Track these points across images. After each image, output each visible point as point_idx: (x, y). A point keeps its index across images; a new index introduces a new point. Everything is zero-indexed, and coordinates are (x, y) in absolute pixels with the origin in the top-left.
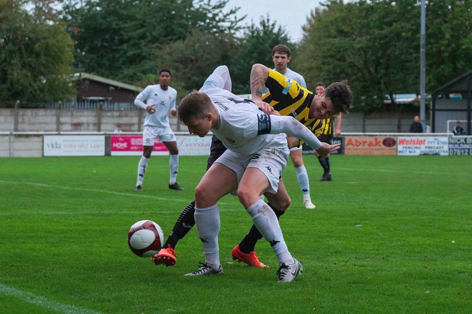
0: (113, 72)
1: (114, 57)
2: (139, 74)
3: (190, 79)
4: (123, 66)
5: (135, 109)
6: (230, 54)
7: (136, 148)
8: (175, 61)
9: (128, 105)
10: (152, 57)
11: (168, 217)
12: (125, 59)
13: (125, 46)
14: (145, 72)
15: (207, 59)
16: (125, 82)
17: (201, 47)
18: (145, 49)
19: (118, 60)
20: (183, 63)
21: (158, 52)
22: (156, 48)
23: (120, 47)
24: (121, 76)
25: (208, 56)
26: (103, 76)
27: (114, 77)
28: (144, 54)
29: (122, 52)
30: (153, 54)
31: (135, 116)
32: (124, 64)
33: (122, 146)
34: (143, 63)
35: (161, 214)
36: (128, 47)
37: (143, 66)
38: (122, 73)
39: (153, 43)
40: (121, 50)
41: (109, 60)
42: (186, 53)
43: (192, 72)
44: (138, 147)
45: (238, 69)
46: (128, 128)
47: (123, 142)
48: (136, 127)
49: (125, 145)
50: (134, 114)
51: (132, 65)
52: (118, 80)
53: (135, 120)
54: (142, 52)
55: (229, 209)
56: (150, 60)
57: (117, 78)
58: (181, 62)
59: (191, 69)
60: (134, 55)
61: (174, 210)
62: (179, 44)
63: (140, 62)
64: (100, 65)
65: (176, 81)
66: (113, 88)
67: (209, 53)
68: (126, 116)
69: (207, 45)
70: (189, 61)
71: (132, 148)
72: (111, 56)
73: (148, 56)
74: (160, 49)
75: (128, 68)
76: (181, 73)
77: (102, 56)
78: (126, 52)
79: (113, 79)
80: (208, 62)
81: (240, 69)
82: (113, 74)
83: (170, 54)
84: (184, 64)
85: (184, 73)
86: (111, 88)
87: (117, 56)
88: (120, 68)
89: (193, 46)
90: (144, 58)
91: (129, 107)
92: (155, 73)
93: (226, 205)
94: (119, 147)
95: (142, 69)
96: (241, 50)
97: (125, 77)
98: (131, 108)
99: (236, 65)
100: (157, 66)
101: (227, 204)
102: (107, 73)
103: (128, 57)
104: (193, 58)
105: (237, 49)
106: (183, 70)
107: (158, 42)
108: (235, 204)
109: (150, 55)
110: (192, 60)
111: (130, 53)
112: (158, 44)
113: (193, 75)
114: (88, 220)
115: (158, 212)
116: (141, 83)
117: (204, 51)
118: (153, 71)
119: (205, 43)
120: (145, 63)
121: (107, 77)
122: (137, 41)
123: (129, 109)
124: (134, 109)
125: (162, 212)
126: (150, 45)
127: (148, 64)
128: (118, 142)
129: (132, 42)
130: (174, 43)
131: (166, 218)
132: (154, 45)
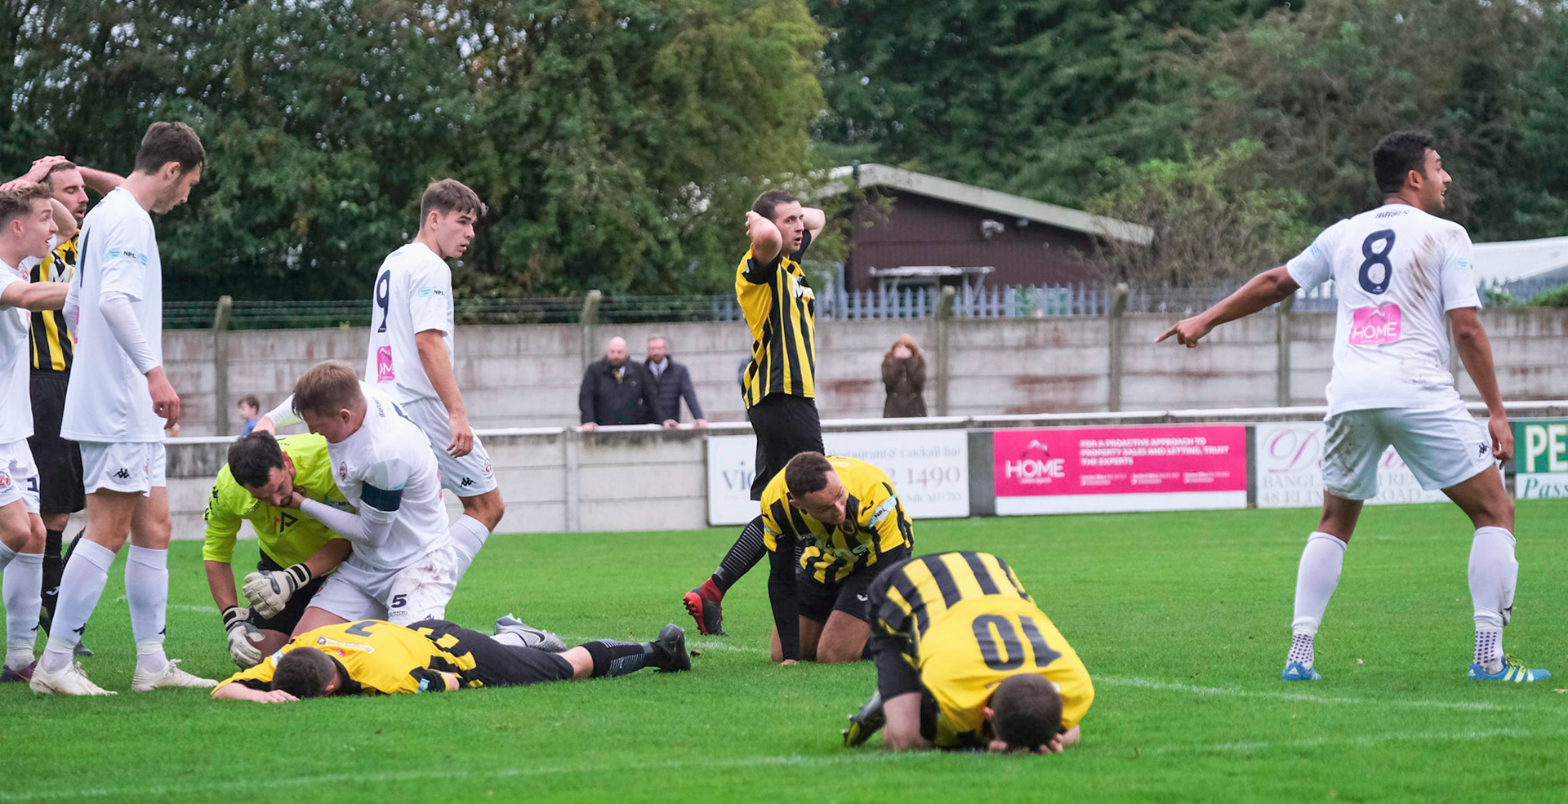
0: (994, 155)
1: (997, 92)
2: (1107, 162)
3: (1328, 175)
4: (1038, 131)
5: (1094, 314)
6: (1500, 62)
7: (1101, 480)
8: (1262, 103)
9: (1063, 297)
10: (1160, 86)
11: (1238, 767)
12: (1045, 100)
13: (1043, 43)
14: (1131, 154)
15: (1403, 89)
16: (1050, 200)
17: (1366, 37)
18: (1131, 54)
19: (1014, 106)
20: (1297, 107)
21: (1184, 66)
22: (1175, 47)
23: (1022, 49)
24: (1028, 171)
25: (1405, 76)
26: (952, 173)
27: (1004, 177)
28: (1126, 75)
29: (1031, 69)
30: (1166, 74)
31: (1096, 344)
32: (1039, 120)
33: (1044, 475)
34: (1122, 114)
35: (1210, 754)
36: (1055, 45)
37: (1127, 126)
38: (1035, 159)
39: (1166, 26)
40: (1025, 59)
41: (976, 105)
42: (1305, 63)
43: (1338, 146)
44: (1110, 477)
45: (1535, 127)
46: (1065, 396)
47: (1046, 457)
48: (1099, 391)
49: (1054, 468)
50: (1089, 336)
51: (1074, 123)
52: (1018, 192)
53: (1096, 360)
54: (1118, 68)
55: (1506, 731)
56: (1153, 98)
57: (1015, 180)
58: (1287, 104)
59: (1333, 136)
60: (1083, 79)
61: (1265, 738)
62: (1276, 26)
63: (1110, 110)
64: (940, 129)
65: (1267, 185)
66: (1000, 227)
67: (1408, 62)
68: (1058, 342)
69: (1399, 28)
70: (1322, 97)
71: (1086, 480)
72: (984, 88)
73: (1142, 85)
74: (1197, 50)
75: (1062, 136)
76: (1287, 153)
77: (947, 89)
78: (1049, 69)
79: (994, 187)
80: (1407, 104)
81: (1546, 129)
82: (994, 166)
83: (1238, 71)
84: (1300, 115)
85: (1303, 152)
86: (987, 224)
87: (1010, 85)
88: (1026, 137)
89: (1334, 31)
90: (1127, 91)
91: (1069, 304)
92: (1178, 156)
93: (1494, 712)
94: (1028, 479)
95: (1118, 138)
96: (1548, 43)
97: (1046, 175)
98: (1076, 311)
99: (1525, 111)
100: (1185, 127)
101: (1499, 708)
102: (971, 160)
103: (1057, 91)
104: (1338, 84)
105: (1530, 39)
106: (1298, 140)
107: (1183, 25)
108: (1533, 707)
109: (1152, 77)
110: (1332, 96)
111: (1066, 73)
112: (1186, 32)
113: (1340, 161)
114: (898, 786)
115: (1199, 748)
116: (1117, 199)
117: (1384, 53)
118: (1169, 149)
119: (1390, 18)
120: (1133, 112)
121: (972, 178)
122: (1097, 22)
123: (1070, 315)
124: (1088, 311)
125: (1217, 748)
126: (1153, 35)
127: (1145, 120)
128: (1024, 456)
129: (1071, 25)
130: (1252, 26)
131: (1232, 774)
132: (1170, 37)
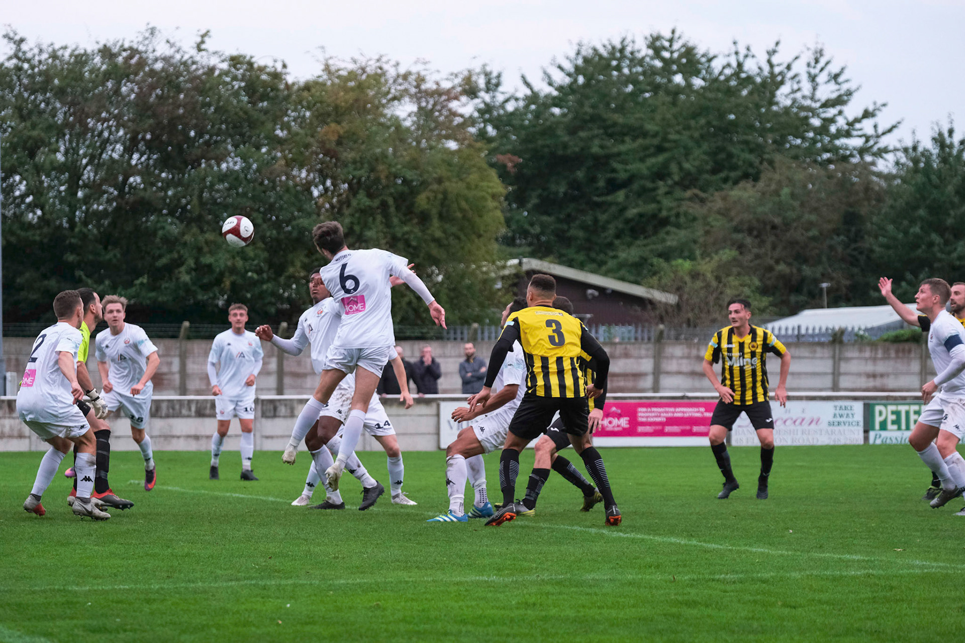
0: (593, 255)
1: (596, 221)
2: (655, 260)
3: (770, 269)
4: (617, 242)
5: (646, 340)
6: (864, 211)
7: (648, 429)
8: (737, 230)
9: (629, 332)
10: (682, 220)
11: (728, 588)
12: (621, 226)
13: (620, 196)
14: (666, 255)
15: (810, 225)
16: (623, 279)
17: (793, 195)
18: (667, 202)
19: (604, 228)
20: (755, 233)
21: (696, 209)
22: (690, 199)
23: (609, 198)
24: (611, 264)
25: (813, 217)
26: (570, 264)
27: (598, 267)
28: (664, 213)
29: (613, 209)
30: (686, 214)
31: (647, 357)
32: (618, 236)
33: (618, 426)
34: (662, 234)
36: (627, 197)
37: (664, 240)
38: (615, 257)
39: (686, 188)
40: (610, 204)
41: (584, 227)
42: (760, 209)
43: (777, 253)
44: (653, 428)
45: (882, 246)
46: (630, 384)
47: (619, 416)
48: (648, 382)
49: (624, 422)
50: (643, 352)
51: (636, 238)
52: (605, 274)
53: (647, 365)
54: (660, 210)
56: (678, 226)
57: (604, 268)
58: (750, 231)
59: (774, 248)
60: (641, 215)
61: (742, 572)
62: (745, 189)
63: (656, 232)
64: (563, 239)
65: (739, 274)
66: (596, 293)
67: (815, 210)
68: (627, 355)
69: (810, 192)
70: (768, 228)
71: (640, 429)
72: (588, 219)
73: (673, 219)
74: (702, 201)
75: (629, 245)
76: (749, 257)
77: (569, 219)
78: (623, 210)
79: (593, 272)
80: (814, 232)
81: (887, 247)
82: (593, 261)
83: (724, 213)
84: (756, 237)
85: (757, 256)
86: (590, 291)
87: (603, 217)
88: (610, 245)
89: (777, 193)
90: (665, 222)
91: (633, 334)
92: (692, 257)
93: (863, 561)
94: (610, 428)
95: (660, 247)
96: (889, 201)
97: (621, 266)
98: (636, 339)
99: (876, 237)
100: (695, 242)
102: (581, 257)
103: (627, 221)
104: (777, 221)
105: (879, 200)
106: (755, 250)
107: (695, 187)
108: (884, 558)
109: (678, 215)
110: (774, 227)
111: (632, 212)
112: (696, 191)
113: (777, 262)
115: (707, 577)
116: (660, 280)
117: (802, 205)
118: (686, 254)
119: (805, 187)
120: (668, 233)
121: (581, 267)
122: (649, 185)
123: (633, 341)
124: (643, 339)
126: (678, 193)
127: (673, 238)
128: (608, 415)
129: (635, 186)
130: (732, 189)
132: (689, 193)
